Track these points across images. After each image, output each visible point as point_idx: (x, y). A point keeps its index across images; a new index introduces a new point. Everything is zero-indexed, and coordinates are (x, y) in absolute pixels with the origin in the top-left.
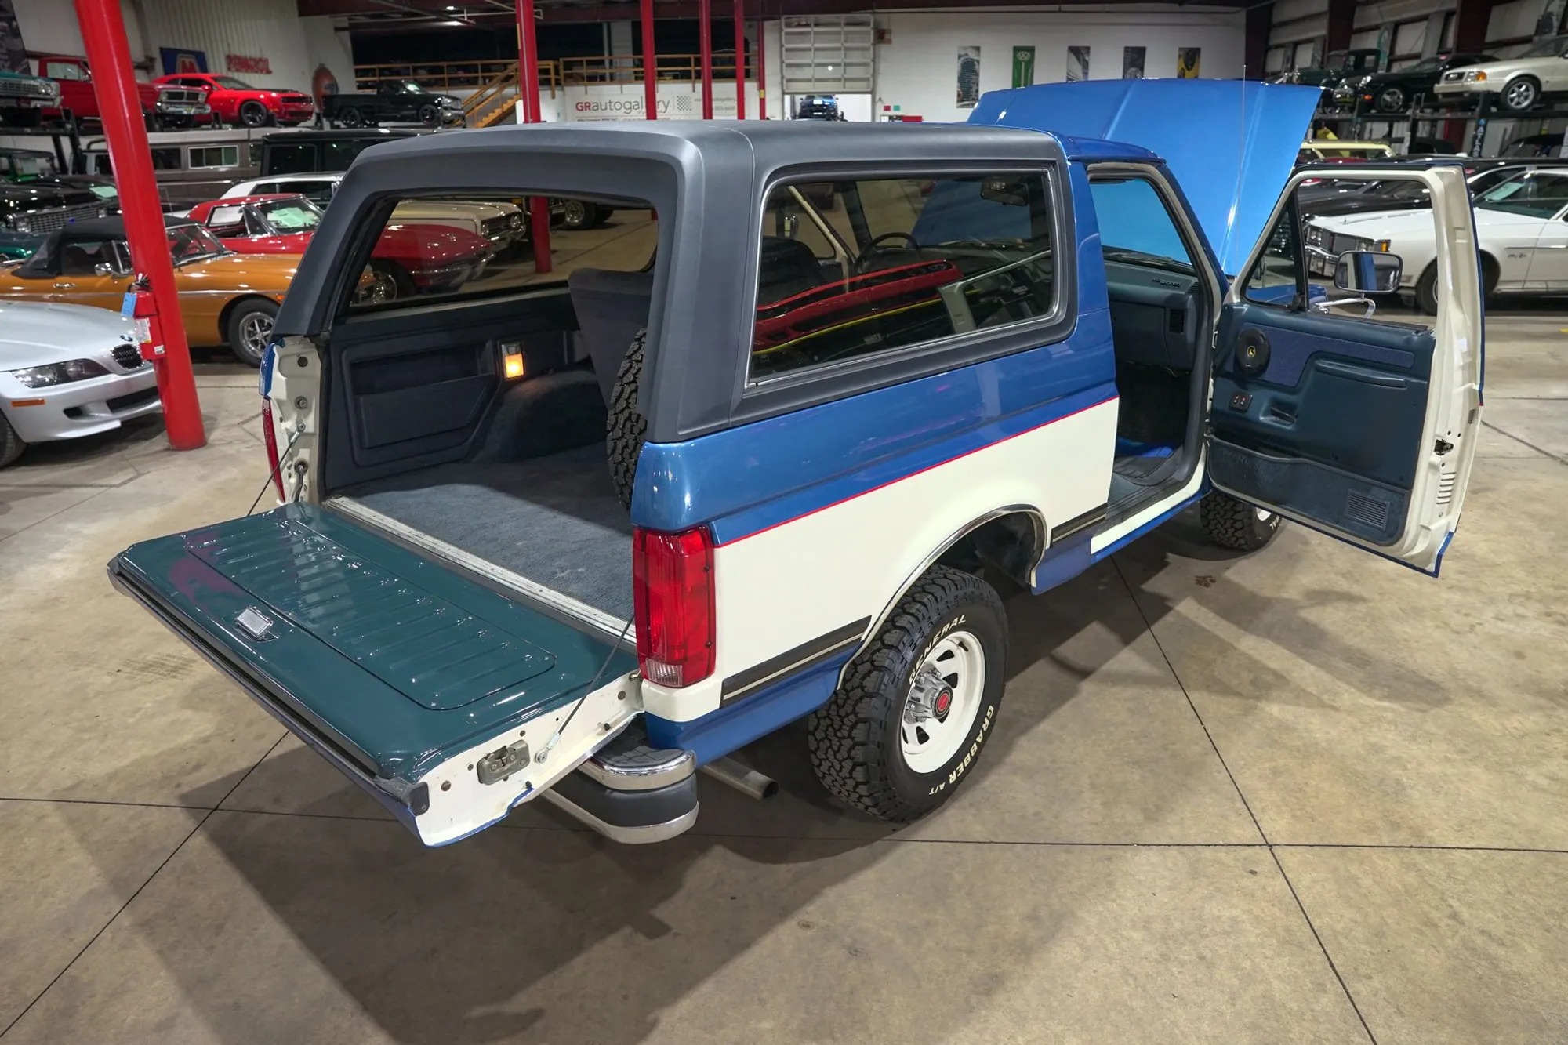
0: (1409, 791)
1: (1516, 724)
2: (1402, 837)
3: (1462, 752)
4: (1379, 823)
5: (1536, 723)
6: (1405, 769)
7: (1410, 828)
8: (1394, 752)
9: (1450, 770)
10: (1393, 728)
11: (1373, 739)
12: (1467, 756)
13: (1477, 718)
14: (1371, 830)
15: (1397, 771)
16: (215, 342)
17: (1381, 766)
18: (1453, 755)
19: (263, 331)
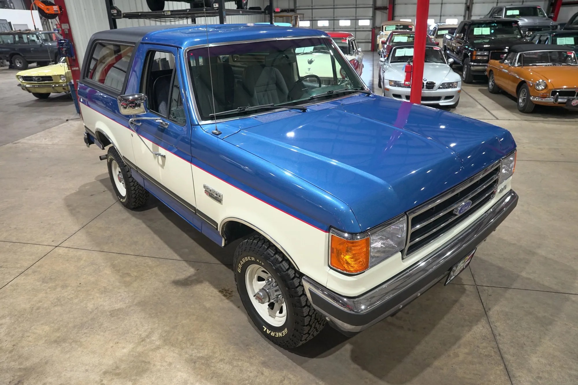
0: (40, 283)
1: (30, 339)
2: (30, 271)
3: (38, 309)
4: (39, 269)
5: (23, 347)
6: (49, 288)
7: (30, 274)
8: (59, 289)
9: (35, 299)
10: (69, 297)
11: (69, 288)
12: (35, 308)
13: (47, 328)
14: (39, 267)
15: (50, 285)
16: (515, 95)
17: (56, 282)
18: (40, 304)
19: (524, 96)
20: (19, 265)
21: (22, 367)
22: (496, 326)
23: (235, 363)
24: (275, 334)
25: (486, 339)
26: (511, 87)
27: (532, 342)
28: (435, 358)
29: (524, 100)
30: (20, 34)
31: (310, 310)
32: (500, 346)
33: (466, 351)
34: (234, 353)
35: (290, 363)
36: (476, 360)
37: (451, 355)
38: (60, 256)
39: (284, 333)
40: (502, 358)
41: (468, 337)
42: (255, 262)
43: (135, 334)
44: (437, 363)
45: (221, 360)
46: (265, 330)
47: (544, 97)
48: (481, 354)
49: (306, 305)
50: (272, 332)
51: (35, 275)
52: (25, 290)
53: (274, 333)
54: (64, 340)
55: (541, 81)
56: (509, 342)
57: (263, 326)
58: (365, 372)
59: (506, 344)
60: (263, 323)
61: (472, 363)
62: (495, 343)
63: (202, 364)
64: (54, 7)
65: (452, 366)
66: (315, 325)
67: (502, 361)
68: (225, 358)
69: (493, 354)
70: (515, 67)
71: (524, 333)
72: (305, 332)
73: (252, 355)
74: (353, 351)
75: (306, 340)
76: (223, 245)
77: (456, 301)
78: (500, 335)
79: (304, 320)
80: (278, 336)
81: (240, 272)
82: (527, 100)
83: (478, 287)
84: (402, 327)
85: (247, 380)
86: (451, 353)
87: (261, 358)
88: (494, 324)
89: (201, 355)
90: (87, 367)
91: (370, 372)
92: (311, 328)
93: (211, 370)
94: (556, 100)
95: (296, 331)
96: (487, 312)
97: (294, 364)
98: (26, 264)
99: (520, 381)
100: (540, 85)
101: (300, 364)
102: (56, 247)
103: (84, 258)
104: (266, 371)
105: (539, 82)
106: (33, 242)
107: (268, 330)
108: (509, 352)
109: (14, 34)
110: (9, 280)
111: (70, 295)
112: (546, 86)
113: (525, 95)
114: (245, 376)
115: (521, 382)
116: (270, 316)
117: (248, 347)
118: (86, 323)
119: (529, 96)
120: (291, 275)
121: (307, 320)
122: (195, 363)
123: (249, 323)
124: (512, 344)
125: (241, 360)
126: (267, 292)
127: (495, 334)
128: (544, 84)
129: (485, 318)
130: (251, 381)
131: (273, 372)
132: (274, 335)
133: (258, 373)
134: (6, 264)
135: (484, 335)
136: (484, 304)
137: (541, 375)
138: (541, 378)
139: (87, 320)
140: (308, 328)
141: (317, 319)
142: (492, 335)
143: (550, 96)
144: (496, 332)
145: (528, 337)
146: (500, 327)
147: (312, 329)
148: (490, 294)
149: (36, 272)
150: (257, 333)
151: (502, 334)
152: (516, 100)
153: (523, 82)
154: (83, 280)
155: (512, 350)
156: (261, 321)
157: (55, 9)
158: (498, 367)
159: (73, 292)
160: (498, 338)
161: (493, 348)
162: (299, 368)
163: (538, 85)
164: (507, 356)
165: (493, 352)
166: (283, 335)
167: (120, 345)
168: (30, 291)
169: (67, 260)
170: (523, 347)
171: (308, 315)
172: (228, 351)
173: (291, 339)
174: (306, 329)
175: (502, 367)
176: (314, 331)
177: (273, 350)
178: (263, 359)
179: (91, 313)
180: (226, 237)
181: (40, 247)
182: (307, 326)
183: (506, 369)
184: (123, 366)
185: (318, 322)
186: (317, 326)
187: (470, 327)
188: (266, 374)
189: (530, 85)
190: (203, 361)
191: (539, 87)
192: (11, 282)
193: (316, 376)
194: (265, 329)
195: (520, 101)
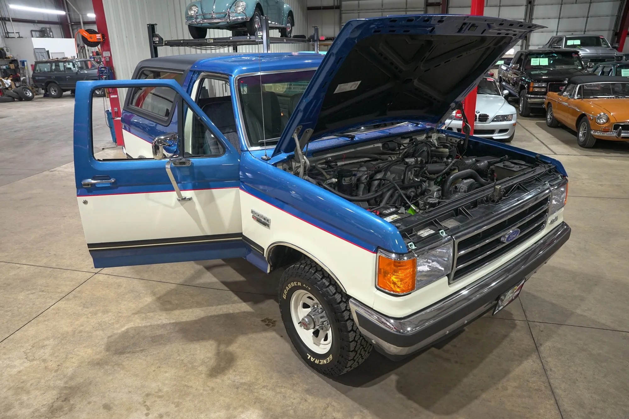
0: (81, 308)
1: (74, 360)
2: (71, 296)
3: (80, 332)
4: (79, 295)
5: (67, 368)
6: (90, 313)
7: (71, 299)
8: (100, 315)
9: (77, 323)
10: (110, 322)
11: (110, 314)
12: (77, 332)
13: (89, 351)
14: (79, 292)
15: (91, 310)
16: (575, 130)
17: (97, 308)
18: (81, 328)
19: (584, 130)
20: (59, 290)
21: (67, 385)
22: (547, 361)
23: (278, 390)
24: (320, 362)
25: (537, 373)
26: (571, 121)
27: (585, 378)
28: (483, 390)
29: (584, 134)
30: (57, 62)
31: (356, 335)
32: (551, 381)
33: (515, 384)
34: (276, 380)
35: (334, 391)
36: (525, 394)
37: (500, 387)
38: (100, 282)
39: (329, 360)
40: (553, 393)
41: (517, 371)
42: (301, 288)
43: (177, 360)
44: (484, 396)
45: (264, 387)
46: (309, 358)
47: (606, 131)
48: (531, 387)
49: (352, 330)
50: (316, 360)
51: (75, 300)
52: (67, 314)
53: (318, 360)
54: (107, 363)
55: (602, 114)
56: (560, 377)
57: (308, 354)
58: (410, 403)
59: (557, 379)
60: (307, 351)
61: (521, 396)
62: (545, 378)
63: (245, 389)
64: (97, 35)
65: (500, 399)
66: (361, 351)
67: (552, 396)
68: (268, 385)
69: (543, 388)
70: (575, 99)
71: (576, 369)
72: (350, 358)
73: (295, 383)
74: (398, 382)
75: (351, 367)
76: (268, 271)
77: (505, 336)
78: (551, 370)
79: (349, 345)
80: (322, 364)
81: (285, 298)
82: (587, 134)
83: (529, 322)
84: (448, 360)
85: (290, 406)
86: (500, 386)
87: (305, 386)
88: (545, 360)
89: (244, 381)
90: (130, 389)
91: (416, 401)
92: (356, 355)
93: (254, 396)
94: (619, 134)
95: (341, 357)
96: (539, 347)
97: (338, 392)
98: (67, 290)
99: (570, 416)
100: (601, 118)
101: (345, 393)
102: (96, 273)
103: (124, 286)
104: (310, 399)
105: (600, 115)
106: (73, 268)
107: (312, 358)
108: (561, 388)
109: (51, 62)
110: (51, 304)
111: (111, 320)
112: (608, 120)
113: (585, 128)
114: (288, 402)
115: (573, 416)
116: (314, 344)
117: (291, 375)
118: (127, 347)
119: (589, 130)
120: (337, 299)
121: (353, 345)
122: (237, 388)
123: (292, 352)
124: (564, 380)
125: (285, 387)
126: (312, 318)
127: (547, 370)
128: (605, 117)
129: (537, 353)
130: (294, 407)
131: (316, 400)
132: (318, 363)
133: (302, 399)
134: (47, 288)
135: (534, 369)
136: (535, 339)
137: (593, 410)
138: (593, 414)
139: (128, 344)
140: (354, 354)
141: (363, 346)
142: (543, 370)
143: (613, 130)
144: (547, 367)
145: (581, 374)
146: (551, 362)
147: (358, 355)
148: (542, 330)
149: (76, 297)
150: (300, 362)
151: (553, 369)
152: (576, 134)
153: (583, 115)
154: (124, 306)
155: (563, 386)
156: (305, 349)
157: (97, 37)
158: (548, 401)
159: (114, 317)
160: (549, 373)
161: (543, 382)
162: (343, 396)
163: (600, 118)
164: (558, 391)
165: (544, 387)
166: (328, 362)
167: (162, 370)
168: (71, 315)
169: (107, 287)
170: (575, 383)
171: (354, 340)
172: (271, 378)
173: (335, 366)
174: (352, 355)
175: (552, 402)
176: (359, 358)
177: (316, 379)
178: (307, 387)
179: (132, 338)
180: (272, 263)
181: (80, 273)
182: (352, 351)
183: (557, 403)
184: (165, 389)
185: (364, 348)
186: (363, 352)
187: (521, 363)
188: (309, 401)
189: (591, 118)
190: (246, 387)
191: (600, 121)
192: (53, 306)
193: (360, 404)
194: (309, 356)
195: (580, 135)
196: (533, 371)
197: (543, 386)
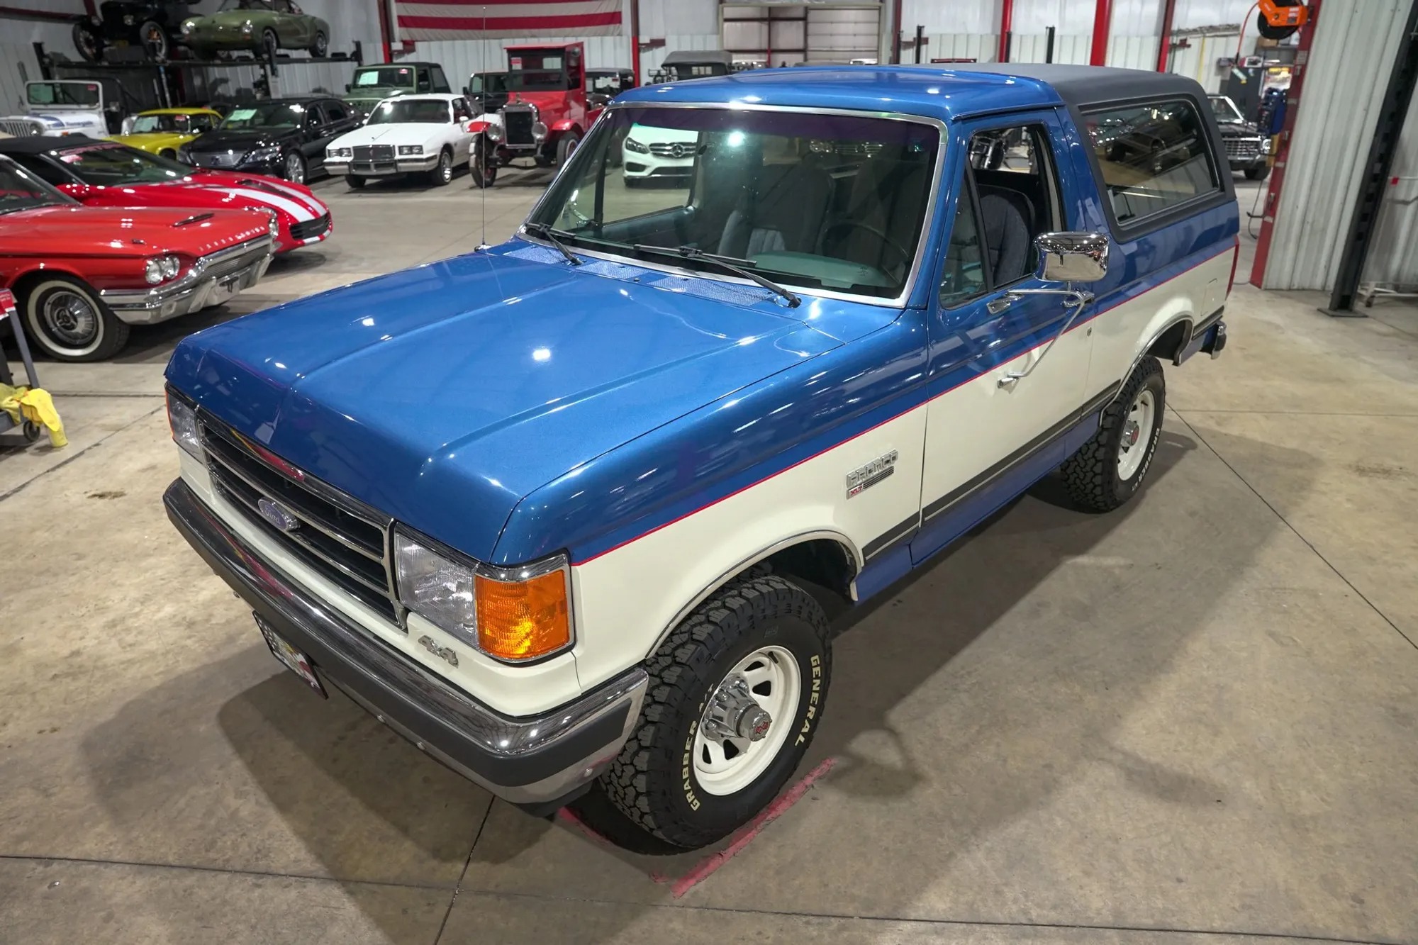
32: (226, 876)
36: (213, 822)
40: (195, 868)
56: (227, 895)
59: (226, 888)
61: (209, 813)
62: (238, 868)
67: (184, 864)
86: (252, 789)
88: (290, 883)
96: (343, 885)
108: (199, 887)
124: (218, 901)
127: (262, 879)
129: (322, 875)
135: (272, 855)
136: (371, 885)
142: (264, 871)
144: (267, 880)
146: (281, 894)
151: (256, 889)
155: (202, 893)
158: (175, 853)
160: (251, 879)
161: (228, 860)
164: (191, 879)
170: (200, 919)
175: (171, 859)
183: (162, 866)
187: (303, 837)
196: (270, 852)
197: (219, 856)
